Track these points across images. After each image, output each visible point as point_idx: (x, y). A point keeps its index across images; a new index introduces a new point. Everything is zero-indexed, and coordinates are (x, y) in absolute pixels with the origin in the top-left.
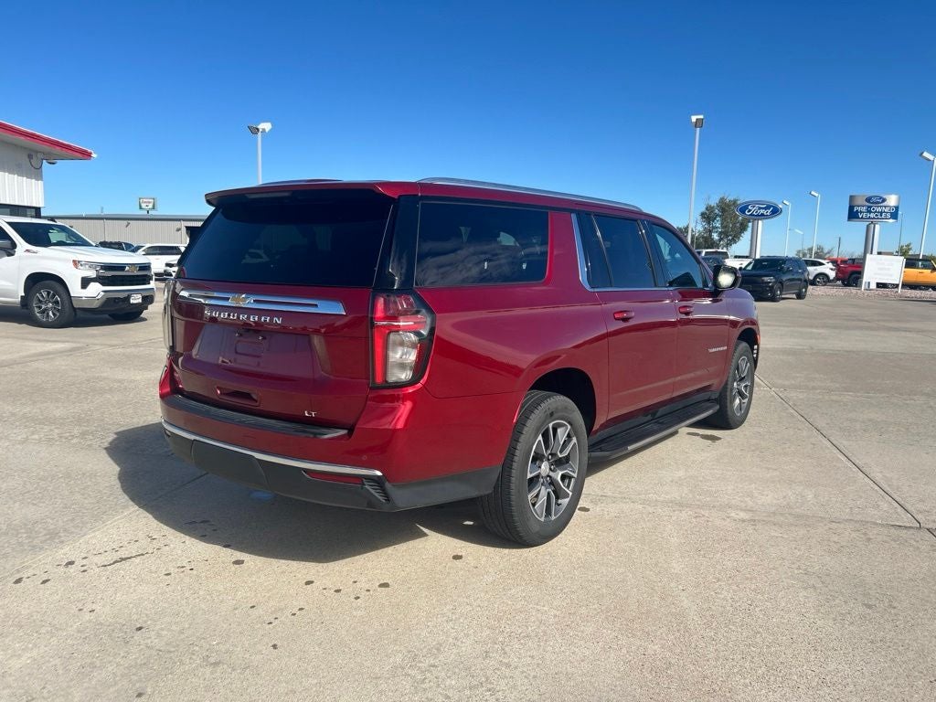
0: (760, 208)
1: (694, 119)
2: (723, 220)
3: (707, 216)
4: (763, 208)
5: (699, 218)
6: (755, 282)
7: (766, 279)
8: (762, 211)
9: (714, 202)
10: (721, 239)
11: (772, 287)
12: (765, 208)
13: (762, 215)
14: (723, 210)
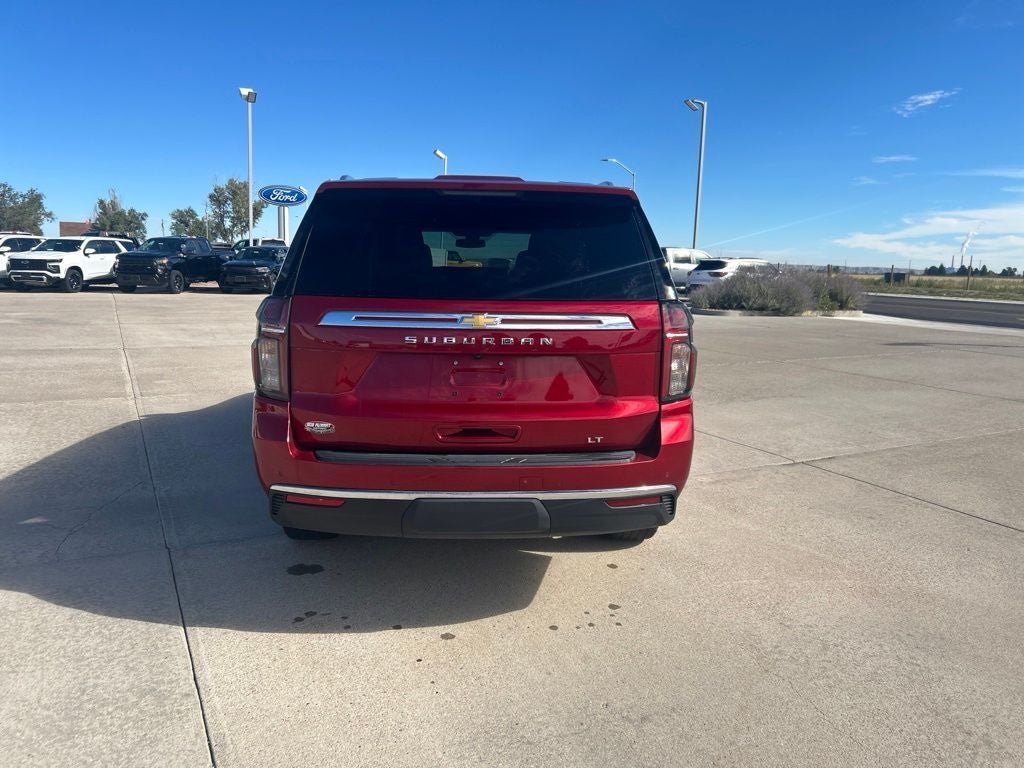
0: (285, 194)
1: (245, 91)
2: (235, 205)
3: (217, 199)
4: (288, 194)
5: (208, 200)
6: (248, 274)
7: (260, 269)
8: (287, 197)
9: (223, 183)
10: (234, 225)
11: (268, 277)
12: (290, 194)
13: (288, 201)
14: (234, 193)
